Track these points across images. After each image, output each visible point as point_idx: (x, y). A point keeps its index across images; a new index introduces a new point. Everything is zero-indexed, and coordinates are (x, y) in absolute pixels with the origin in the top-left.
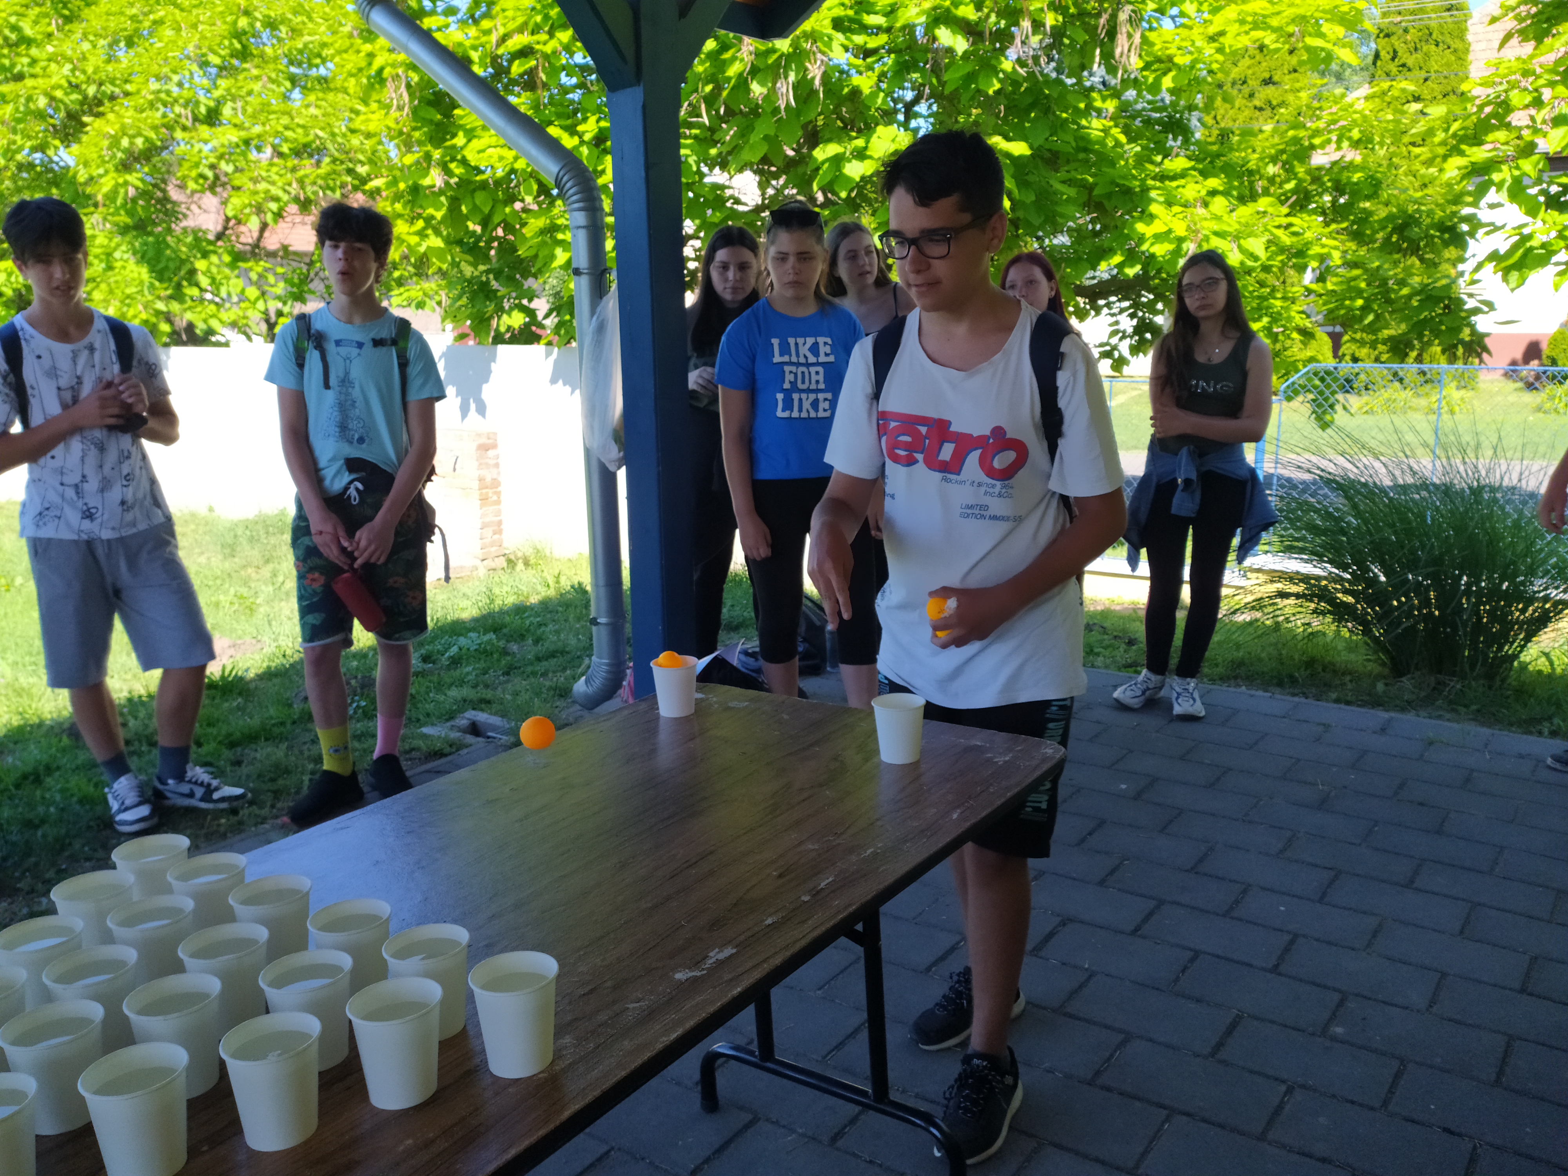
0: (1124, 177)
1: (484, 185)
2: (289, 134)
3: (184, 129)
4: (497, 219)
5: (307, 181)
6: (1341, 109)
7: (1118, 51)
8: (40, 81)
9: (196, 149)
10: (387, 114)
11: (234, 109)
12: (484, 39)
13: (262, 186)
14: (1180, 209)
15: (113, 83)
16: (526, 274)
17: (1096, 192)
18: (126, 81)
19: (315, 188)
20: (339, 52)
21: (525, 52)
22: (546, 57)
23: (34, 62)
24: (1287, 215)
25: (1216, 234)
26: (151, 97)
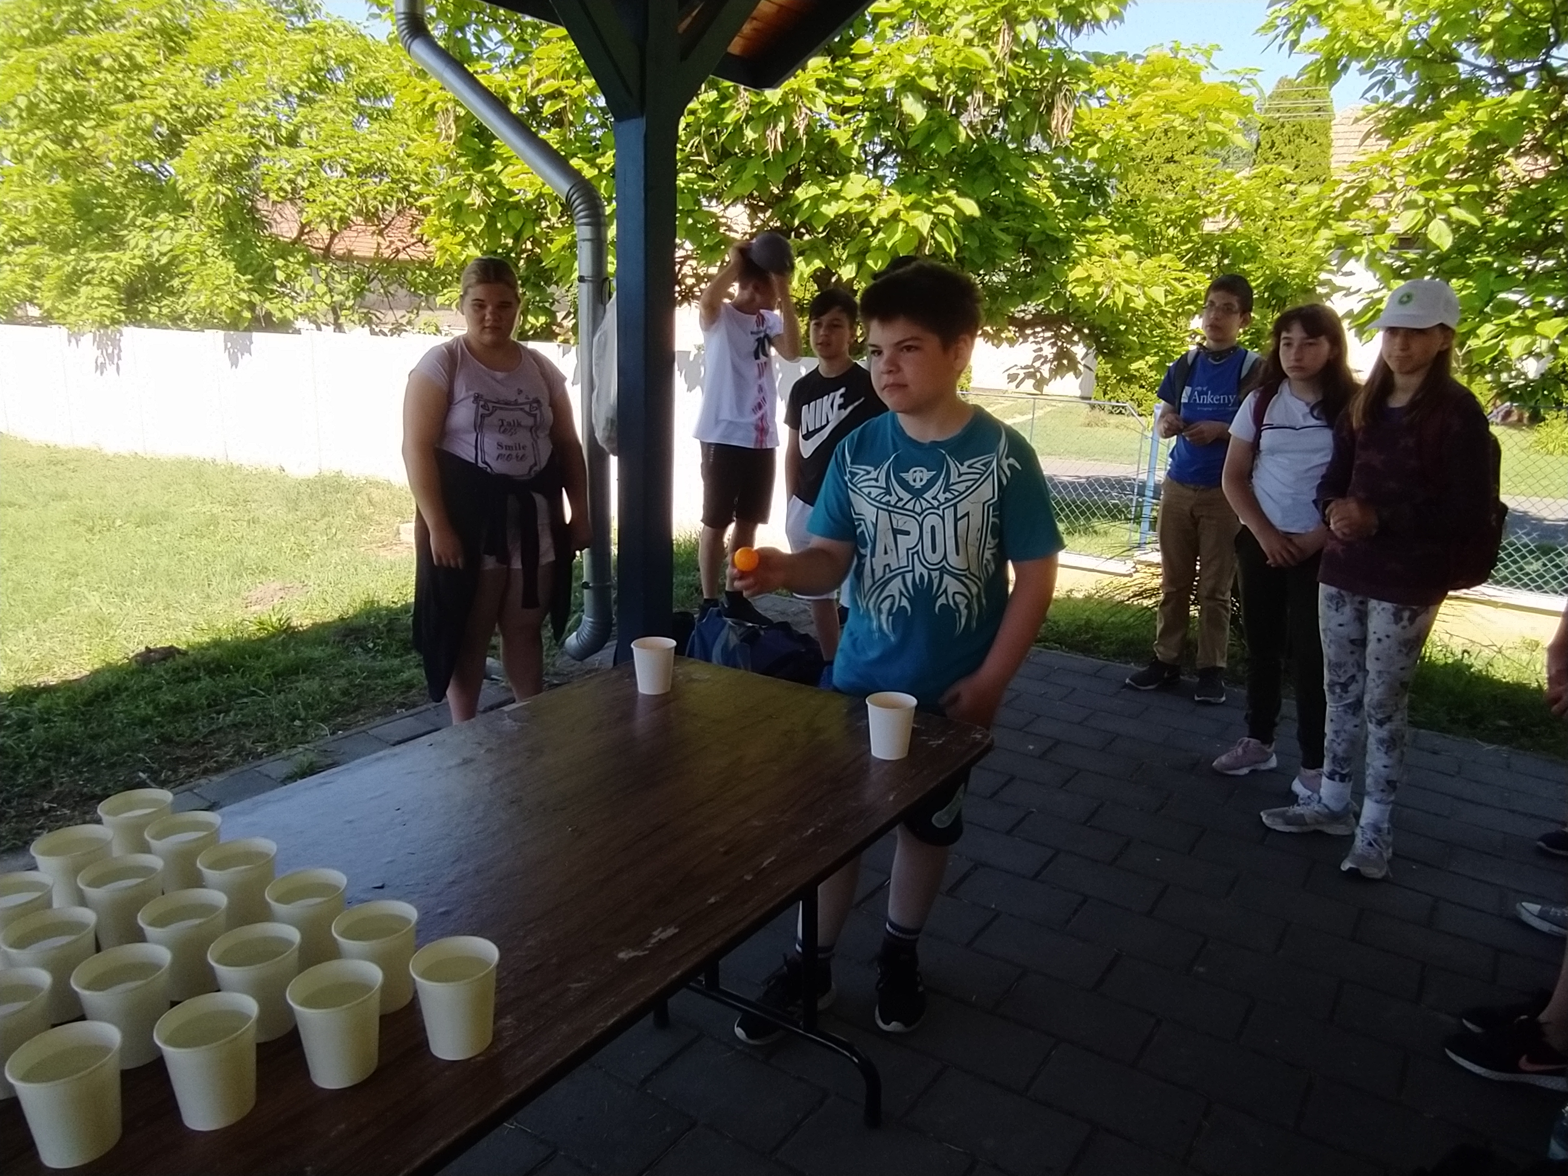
0: (1054, 230)
1: (516, 206)
2: (355, 156)
3: (267, 147)
4: (526, 235)
5: (369, 196)
6: (1229, 185)
7: (1054, 123)
8: (147, 101)
9: (277, 166)
10: (437, 141)
11: (310, 133)
12: (521, 82)
13: (332, 198)
14: (1099, 258)
15: (208, 106)
16: (549, 282)
17: (1030, 239)
18: (220, 106)
19: (376, 203)
20: (399, 88)
21: (556, 95)
22: (574, 101)
23: (144, 85)
24: (1183, 270)
25: (1125, 281)
26: (240, 120)
